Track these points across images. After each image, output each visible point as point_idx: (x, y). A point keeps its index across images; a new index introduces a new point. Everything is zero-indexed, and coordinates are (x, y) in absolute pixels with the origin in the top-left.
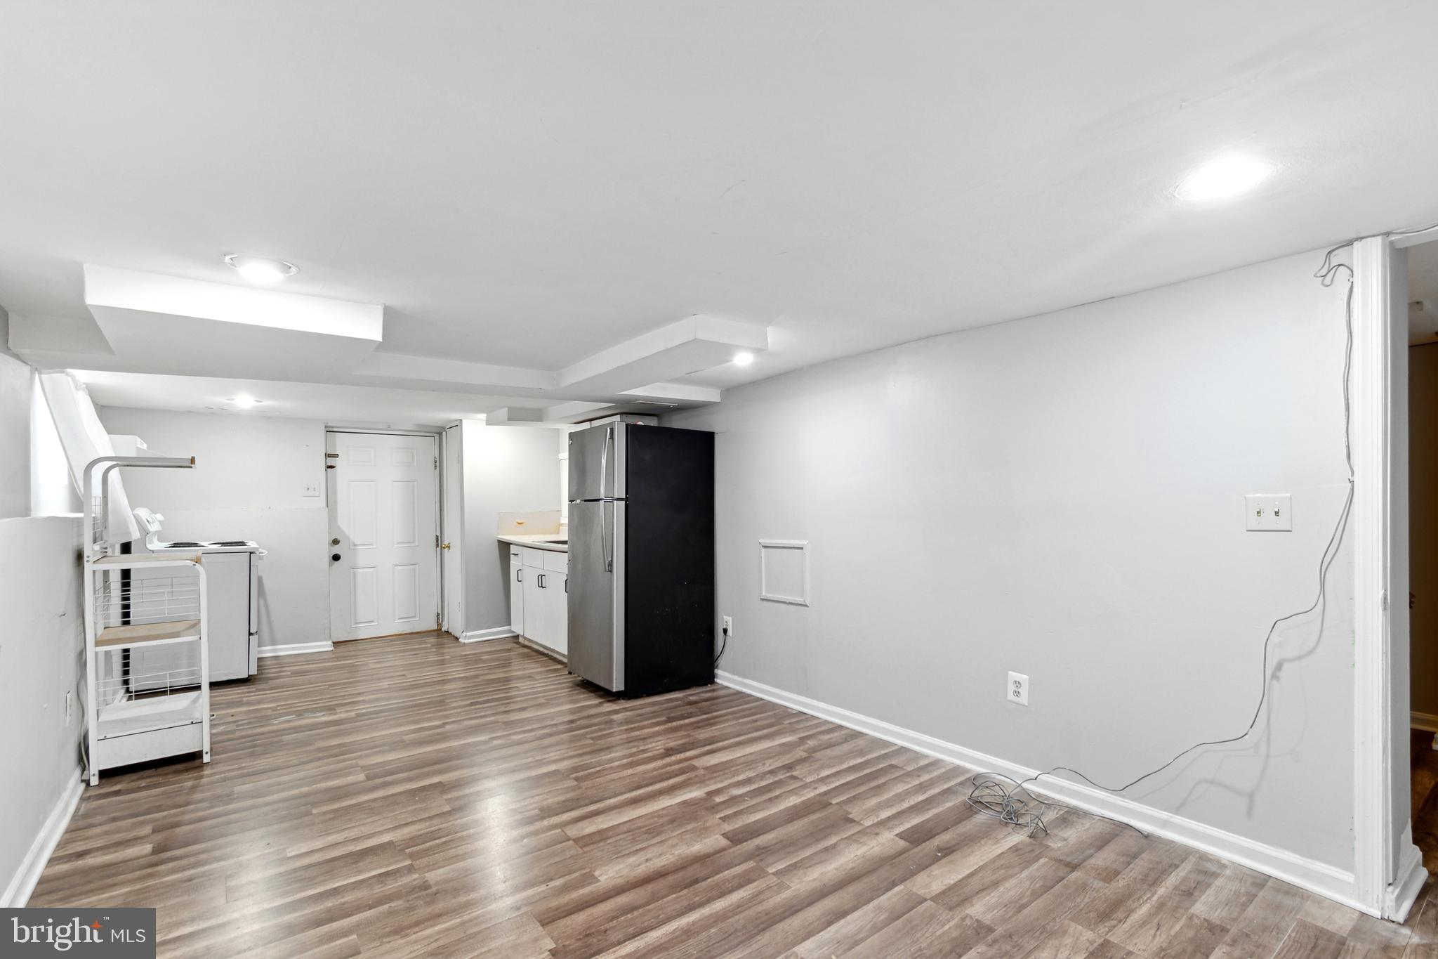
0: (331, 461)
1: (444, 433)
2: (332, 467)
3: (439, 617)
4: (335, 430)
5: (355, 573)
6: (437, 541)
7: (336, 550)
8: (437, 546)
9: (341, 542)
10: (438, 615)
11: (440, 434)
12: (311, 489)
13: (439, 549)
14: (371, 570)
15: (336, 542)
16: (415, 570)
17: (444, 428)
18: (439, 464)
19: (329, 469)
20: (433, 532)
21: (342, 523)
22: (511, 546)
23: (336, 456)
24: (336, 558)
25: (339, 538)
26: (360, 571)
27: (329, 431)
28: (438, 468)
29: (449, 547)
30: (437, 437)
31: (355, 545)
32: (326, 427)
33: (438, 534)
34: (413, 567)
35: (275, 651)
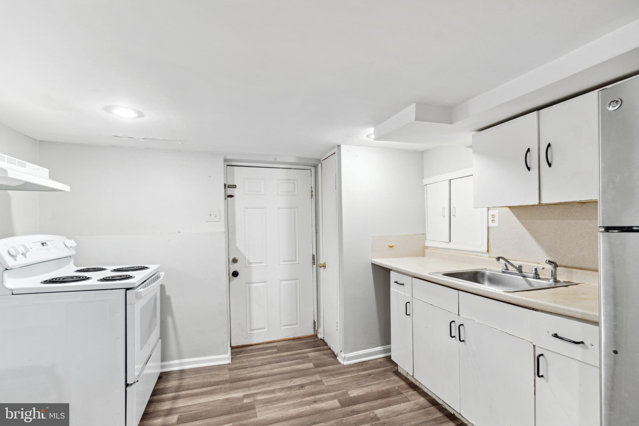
0: (230, 191)
1: (320, 165)
2: (231, 196)
3: (315, 325)
4: (234, 163)
5: (250, 288)
6: (314, 259)
7: (234, 267)
8: (314, 263)
9: (239, 261)
10: (314, 323)
11: (316, 167)
12: (213, 215)
13: (315, 266)
14: (262, 284)
15: (235, 261)
16: (296, 283)
17: (319, 161)
18: (315, 194)
19: (229, 198)
20: (311, 251)
21: (240, 244)
22: (391, 272)
23: (234, 186)
24: (235, 274)
25: (237, 258)
26: (254, 285)
27: (229, 164)
28: (314, 197)
29: (324, 266)
30: (313, 169)
31: (250, 263)
32: (225, 160)
33: (315, 254)
34: (295, 281)
35: (182, 364)
